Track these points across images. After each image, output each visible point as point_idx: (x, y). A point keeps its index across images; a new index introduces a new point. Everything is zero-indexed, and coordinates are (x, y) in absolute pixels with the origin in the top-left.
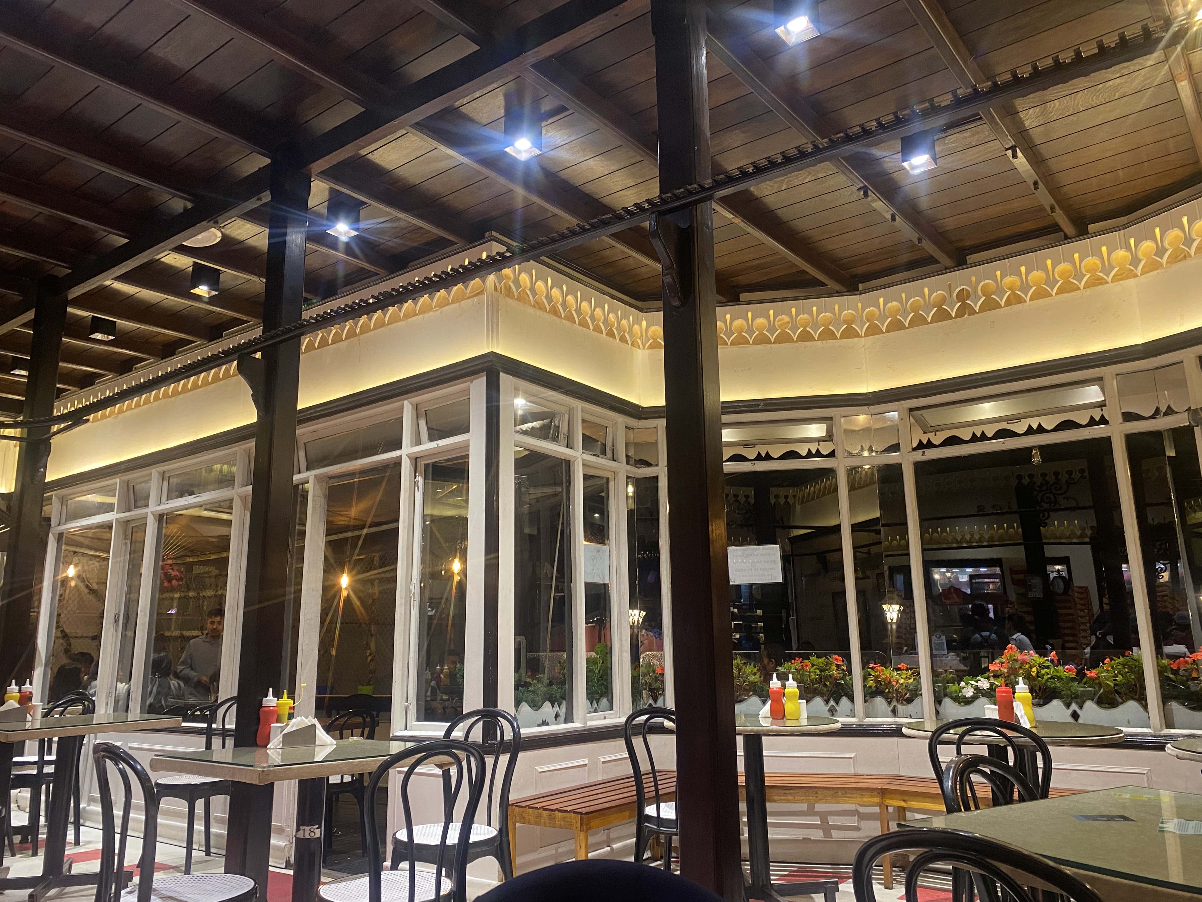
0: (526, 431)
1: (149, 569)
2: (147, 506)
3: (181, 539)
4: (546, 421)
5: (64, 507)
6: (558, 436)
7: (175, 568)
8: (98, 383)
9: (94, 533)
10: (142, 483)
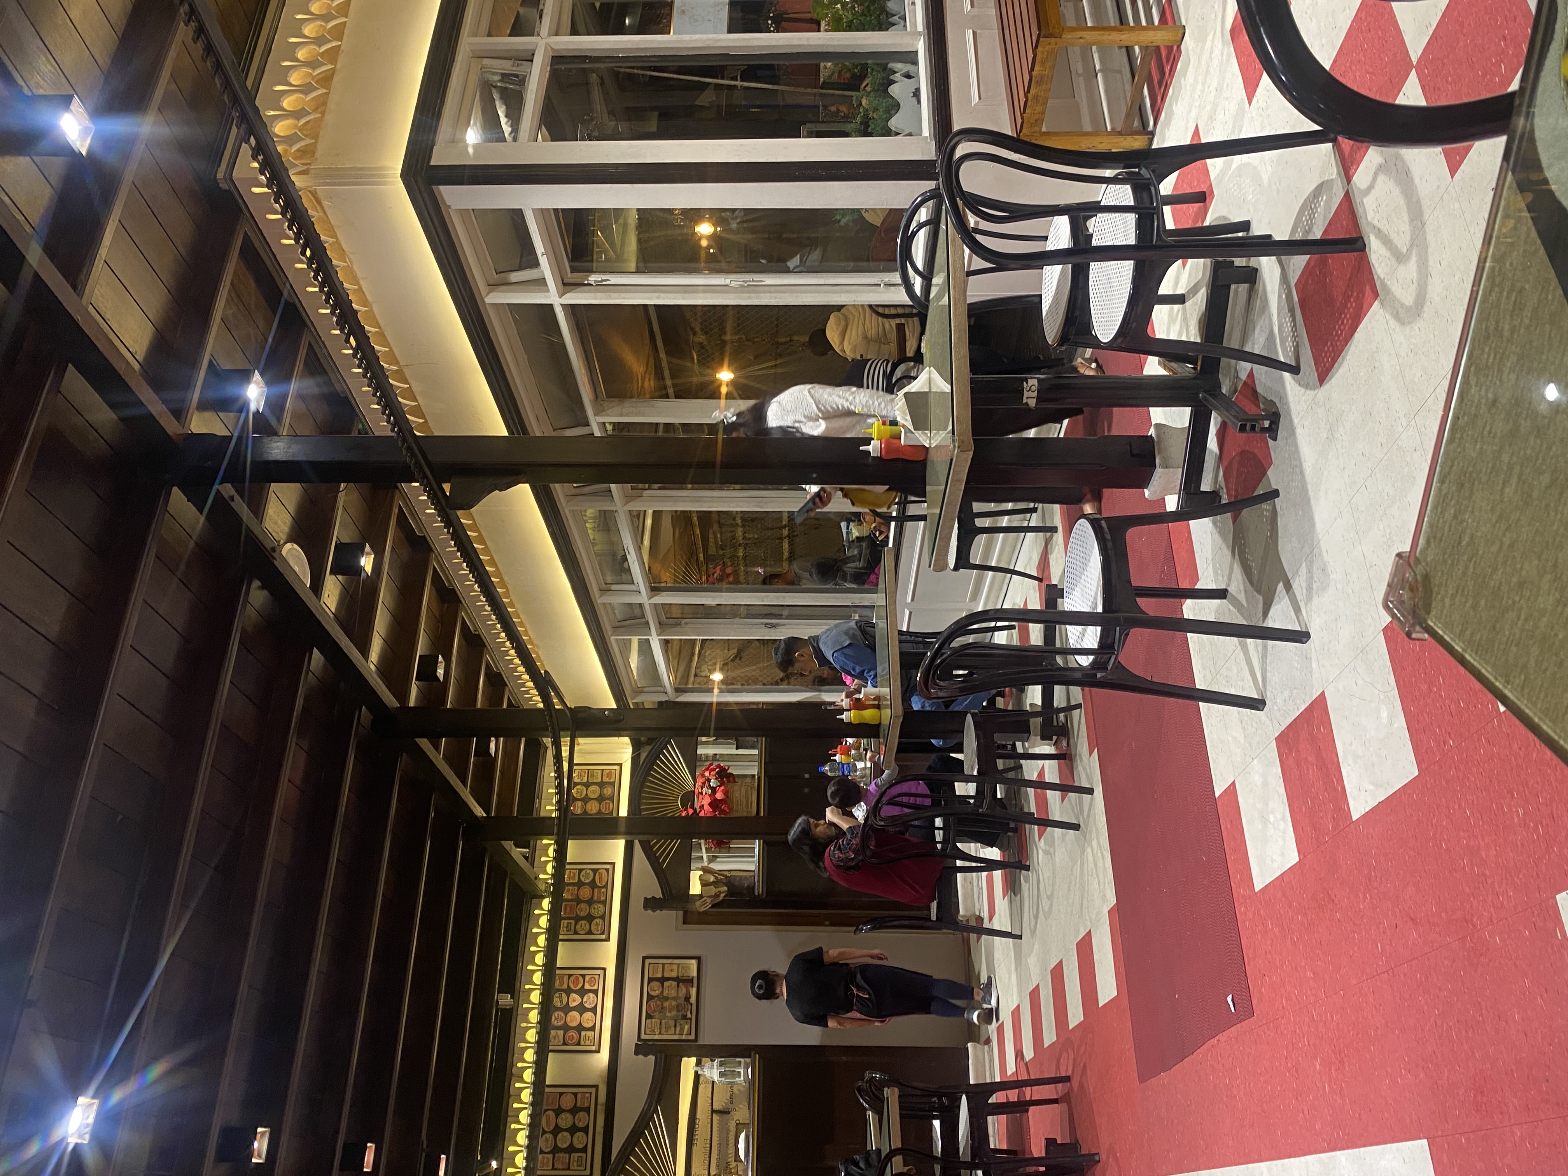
0: (511, 126)
1: (714, 598)
2: (641, 605)
3: (678, 567)
4: (496, 96)
5: (646, 689)
6: (517, 76)
7: (711, 571)
8: (497, 668)
9: (673, 658)
10: (614, 613)
